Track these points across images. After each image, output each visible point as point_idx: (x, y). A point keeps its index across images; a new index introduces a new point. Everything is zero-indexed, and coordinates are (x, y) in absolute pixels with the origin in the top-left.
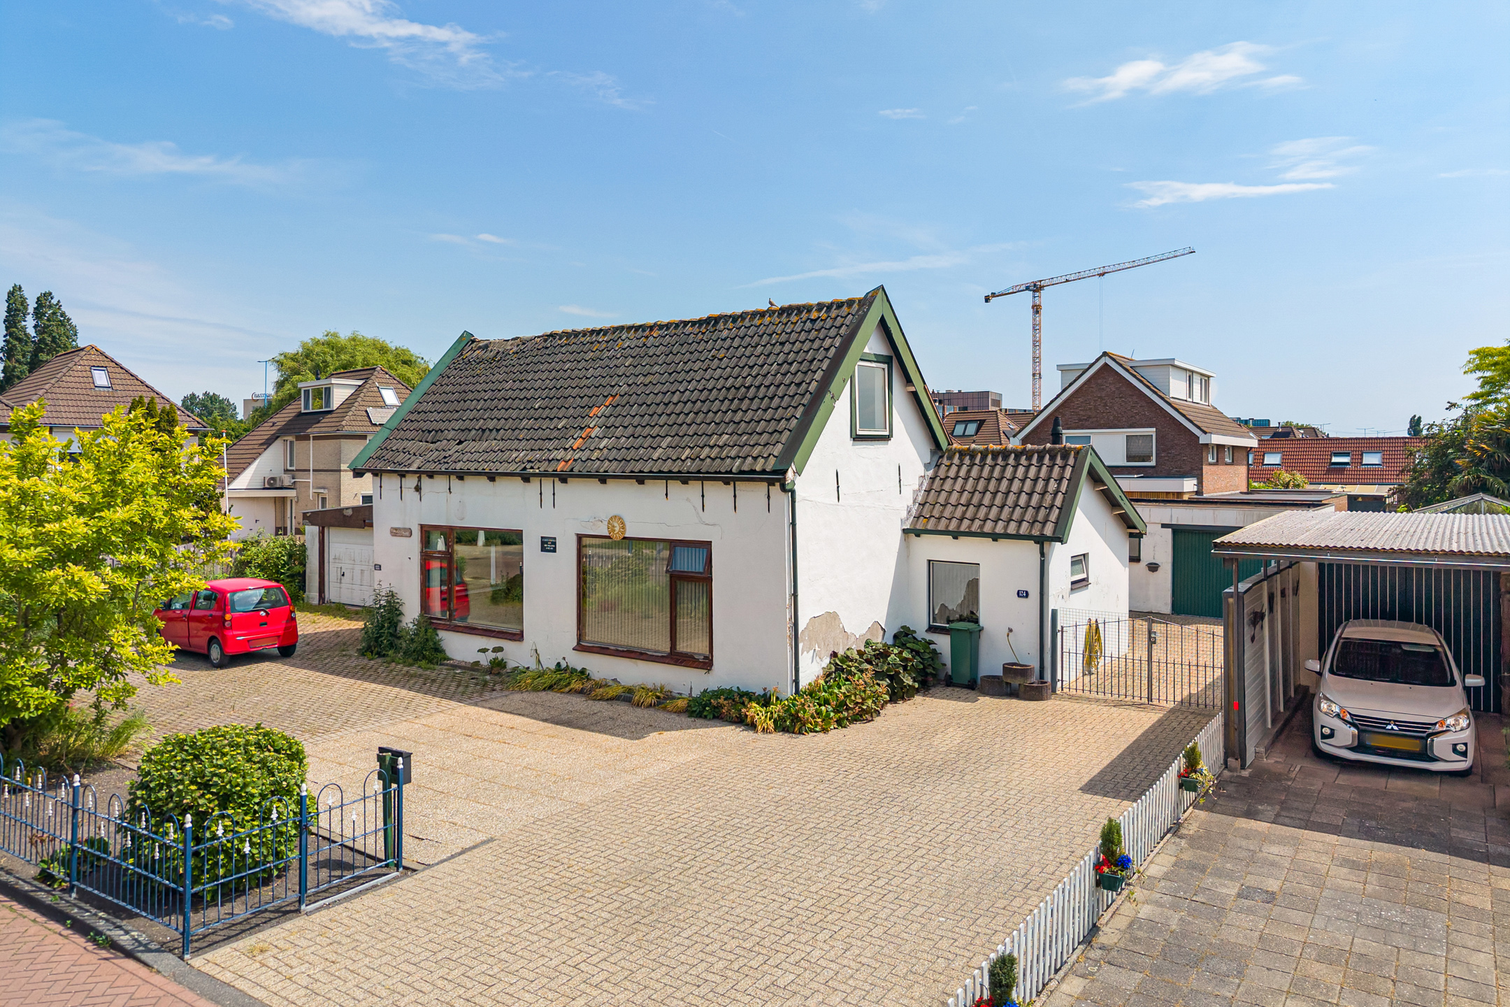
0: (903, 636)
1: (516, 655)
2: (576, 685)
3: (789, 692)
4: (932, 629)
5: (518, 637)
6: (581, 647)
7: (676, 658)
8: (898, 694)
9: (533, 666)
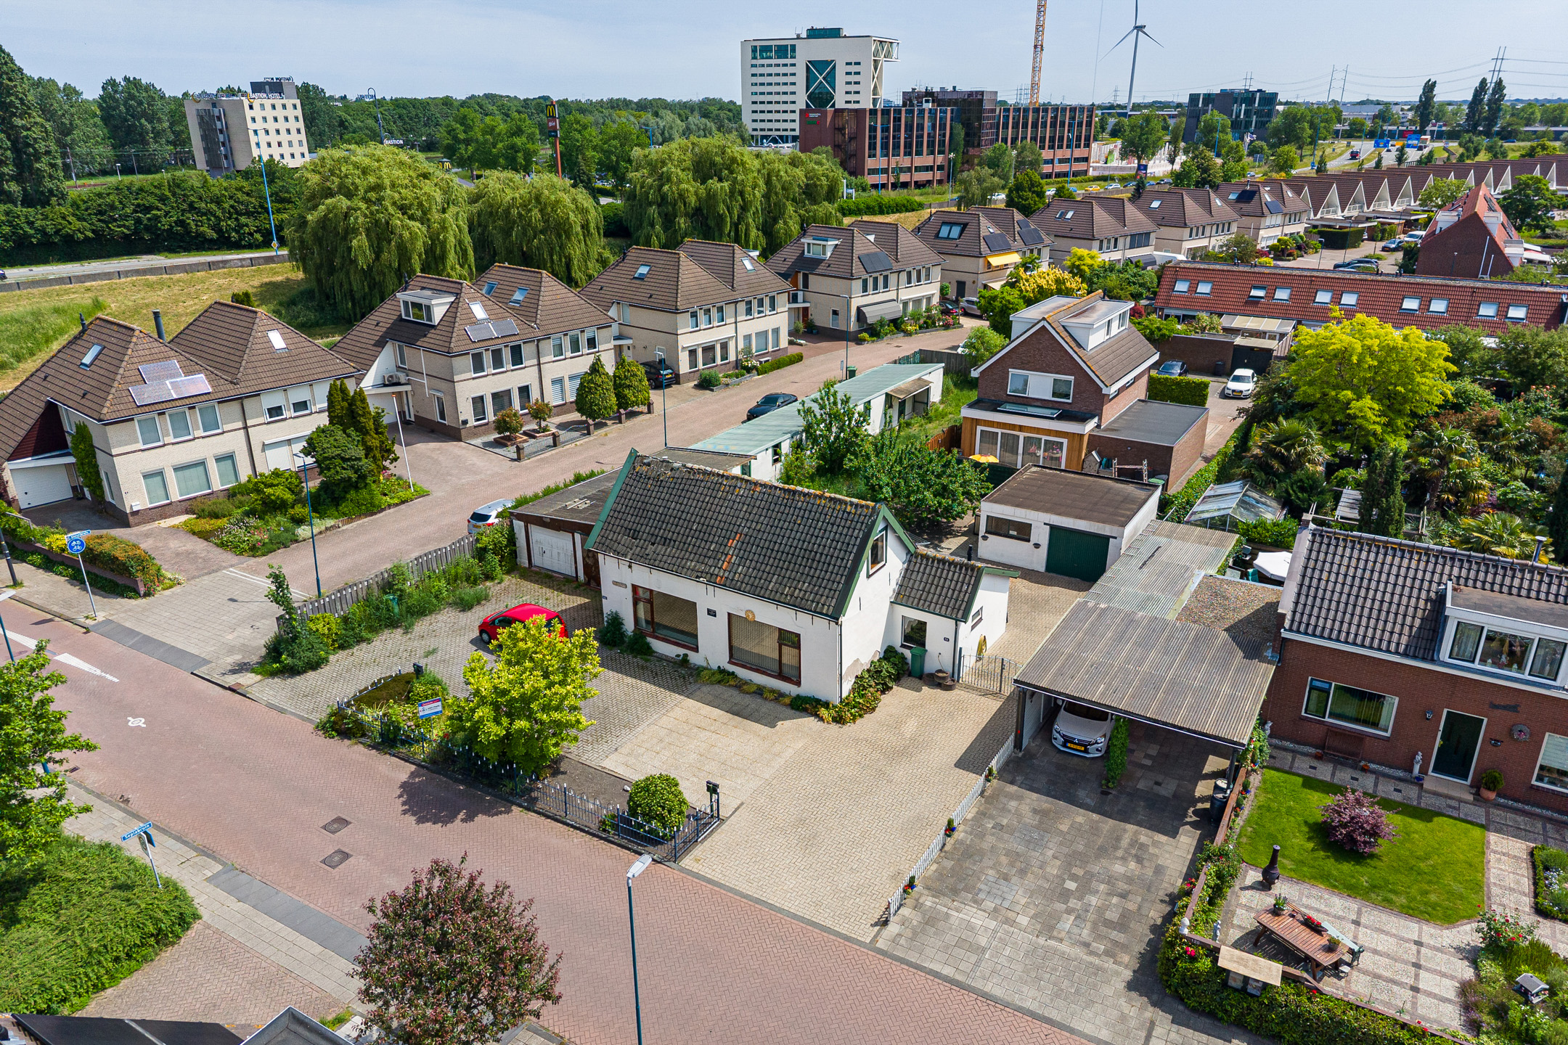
0: (889, 653)
1: (695, 659)
2: (732, 683)
3: (837, 702)
4: (903, 646)
5: (696, 650)
6: (730, 662)
7: (781, 676)
8: (886, 689)
9: (705, 664)
